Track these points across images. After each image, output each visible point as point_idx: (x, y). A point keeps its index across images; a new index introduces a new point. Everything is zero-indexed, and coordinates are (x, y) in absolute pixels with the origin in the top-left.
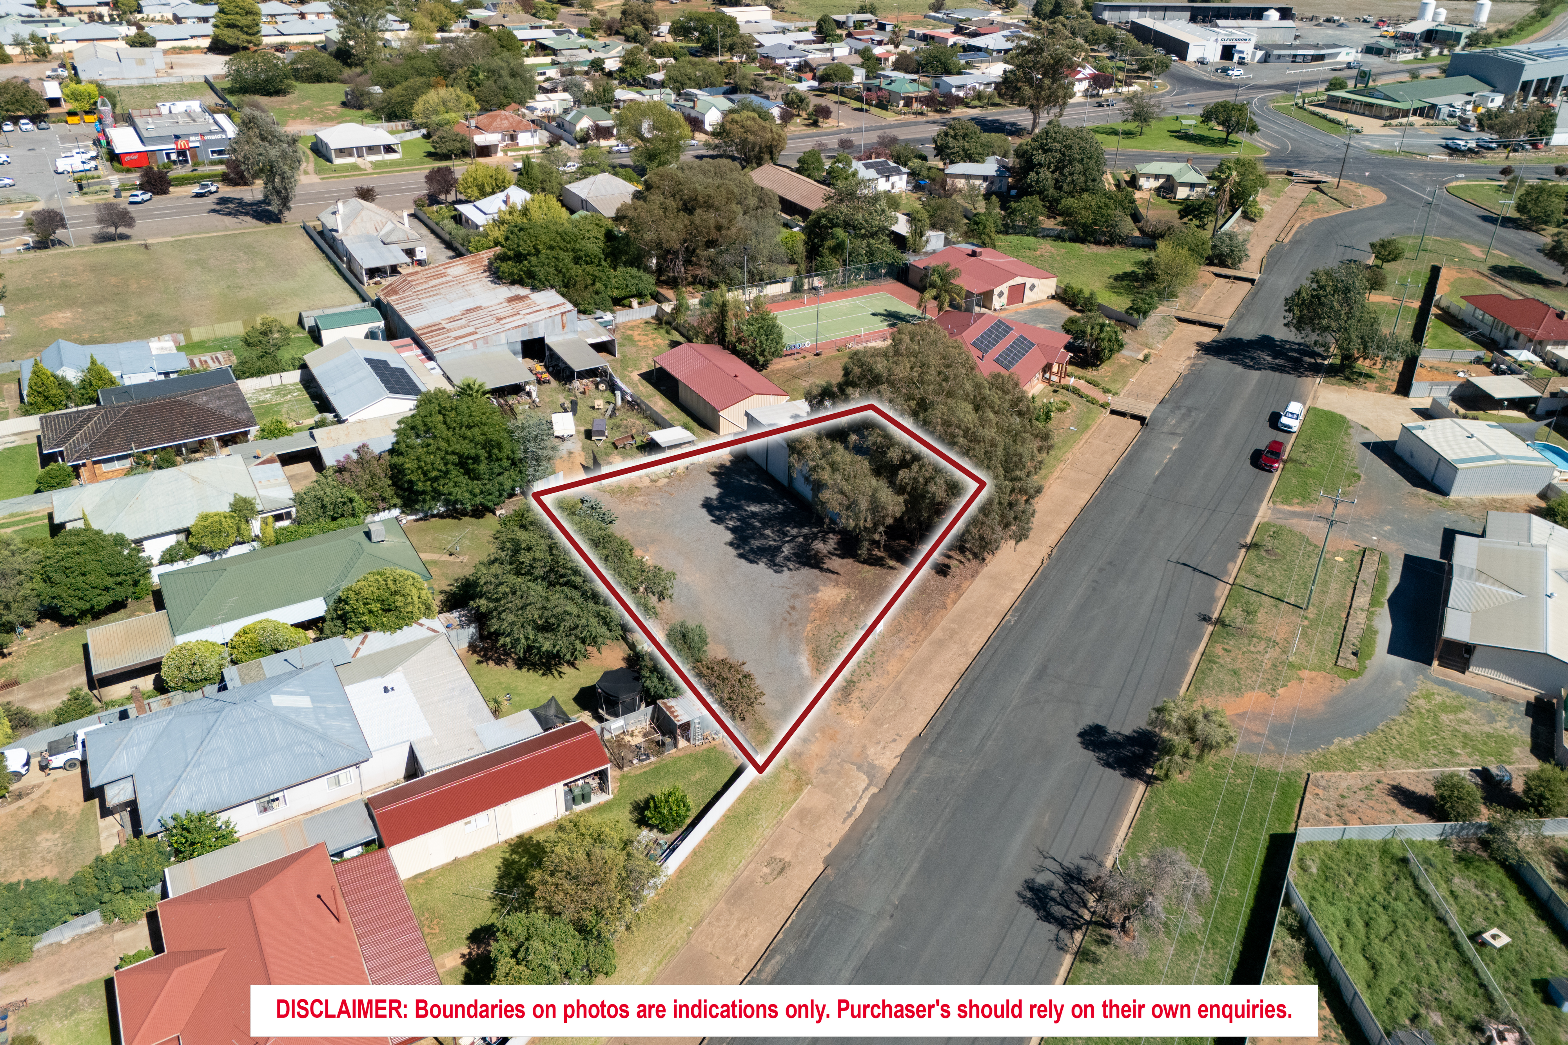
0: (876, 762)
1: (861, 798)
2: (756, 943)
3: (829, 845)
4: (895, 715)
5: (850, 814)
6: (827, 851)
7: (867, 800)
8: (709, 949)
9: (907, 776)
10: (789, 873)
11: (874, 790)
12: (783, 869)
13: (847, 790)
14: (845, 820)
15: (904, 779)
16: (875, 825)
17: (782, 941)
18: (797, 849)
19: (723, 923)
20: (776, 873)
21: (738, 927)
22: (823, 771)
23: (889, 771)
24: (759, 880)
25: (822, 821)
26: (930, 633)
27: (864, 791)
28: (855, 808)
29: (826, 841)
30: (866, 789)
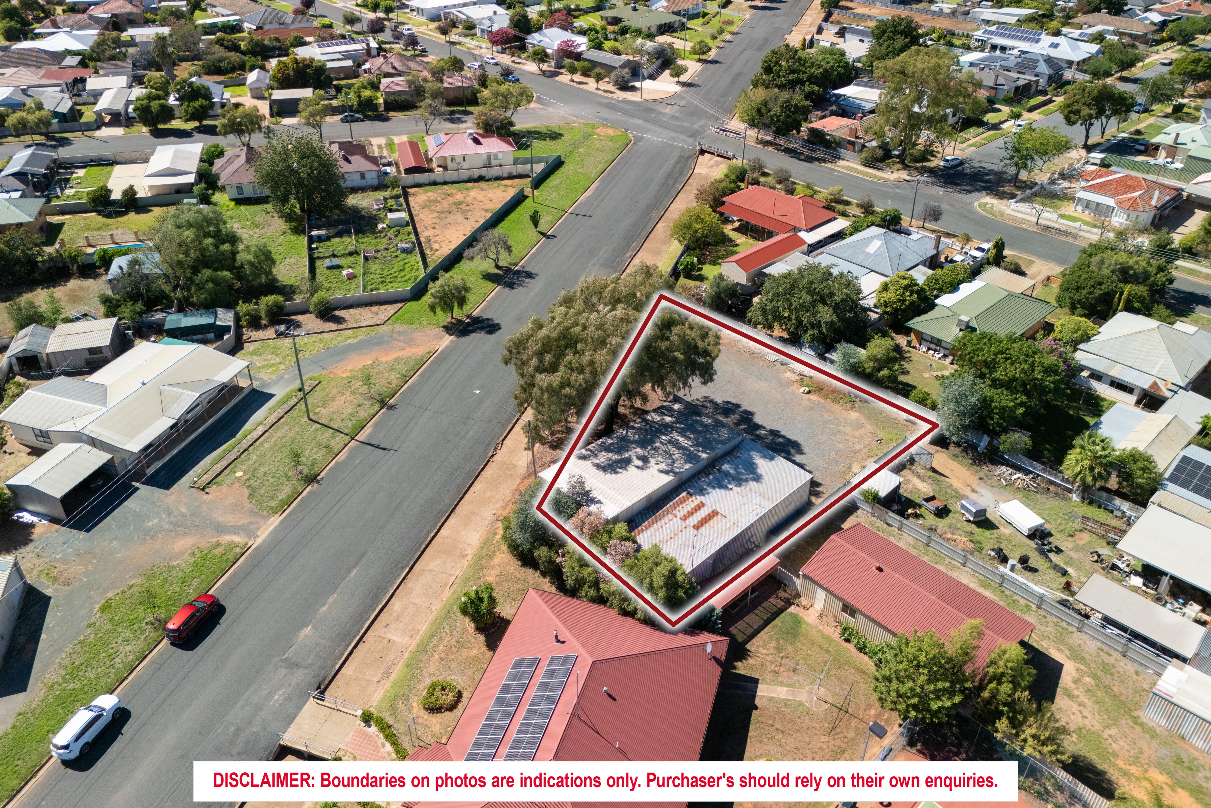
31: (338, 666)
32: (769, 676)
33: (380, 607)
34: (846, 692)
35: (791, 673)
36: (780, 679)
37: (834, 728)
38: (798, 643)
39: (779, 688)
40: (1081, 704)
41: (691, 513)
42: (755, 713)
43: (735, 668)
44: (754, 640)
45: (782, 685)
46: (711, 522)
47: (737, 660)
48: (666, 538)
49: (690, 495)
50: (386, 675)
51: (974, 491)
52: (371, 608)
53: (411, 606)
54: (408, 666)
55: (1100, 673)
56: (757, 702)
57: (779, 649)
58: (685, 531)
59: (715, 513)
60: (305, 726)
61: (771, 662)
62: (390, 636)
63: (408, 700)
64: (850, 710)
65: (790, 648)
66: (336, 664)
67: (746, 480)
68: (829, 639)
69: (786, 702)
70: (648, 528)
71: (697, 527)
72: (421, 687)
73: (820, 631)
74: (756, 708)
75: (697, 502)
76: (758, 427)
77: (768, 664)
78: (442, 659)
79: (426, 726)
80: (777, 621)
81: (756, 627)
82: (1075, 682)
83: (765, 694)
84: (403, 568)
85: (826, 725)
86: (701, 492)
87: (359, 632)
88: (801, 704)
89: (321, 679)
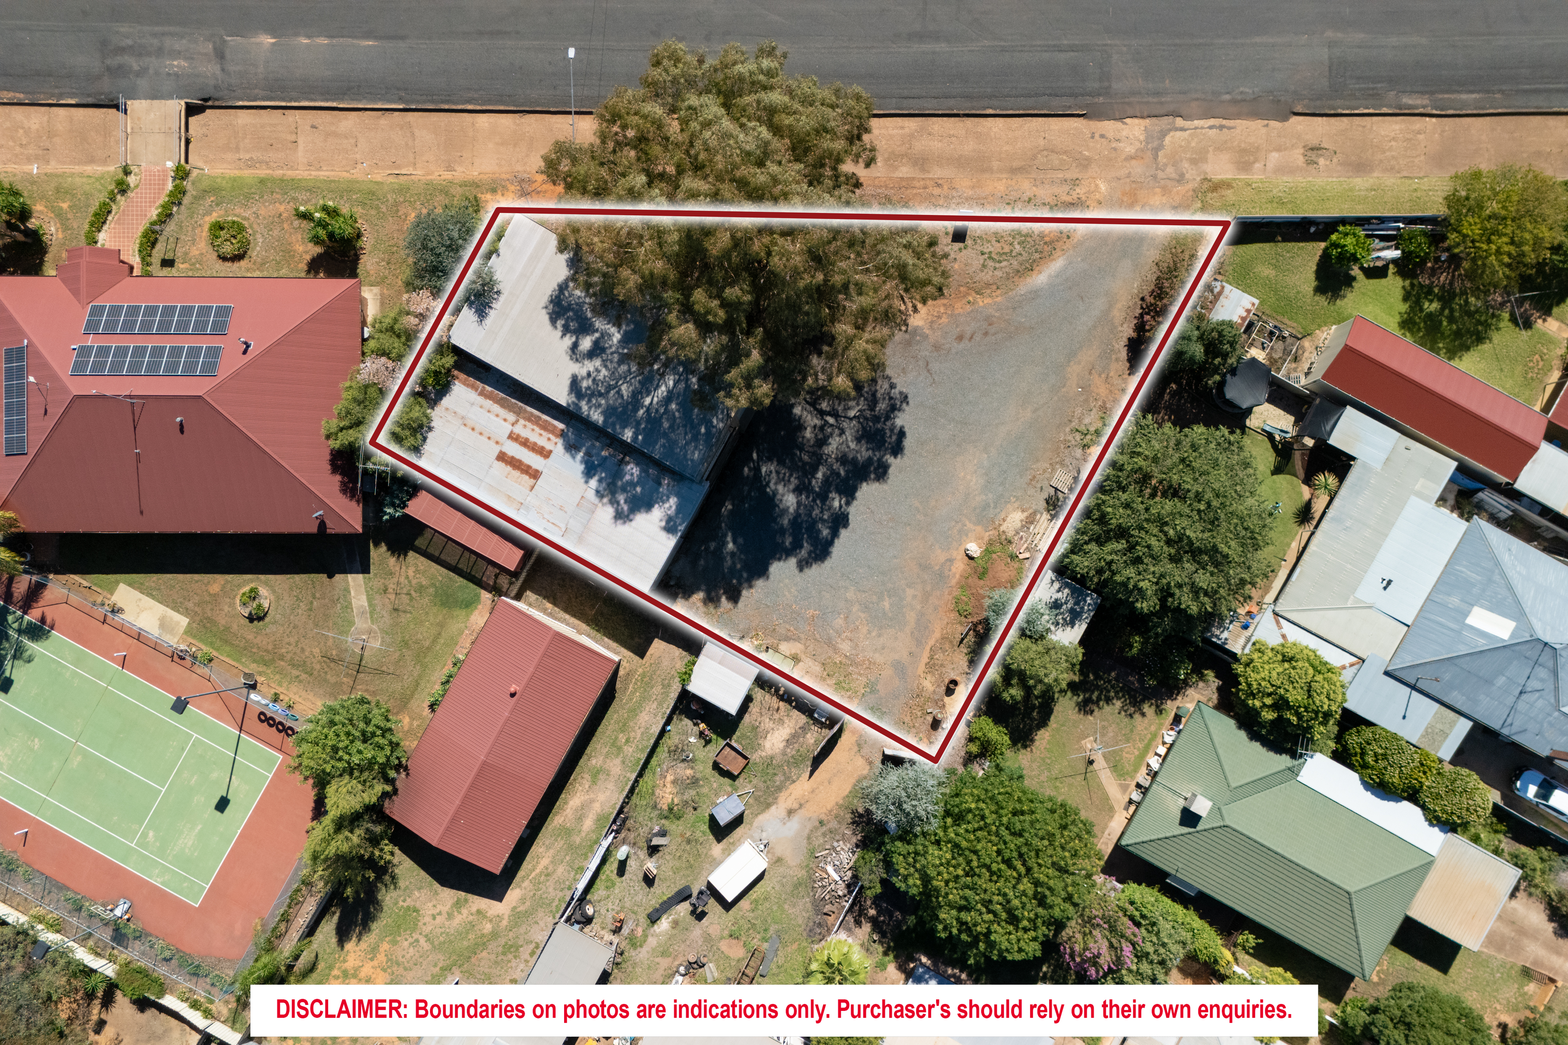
0: (1142, 138)
1: (1196, 128)
2: (1397, 127)
3: (1267, 125)
4: (1065, 152)
5: (1221, 127)
6: (1273, 124)
7: (1196, 122)
8: (1422, 158)
9: (1150, 99)
10: (1315, 142)
11: (1179, 122)
12: (1312, 149)
13: (1193, 144)
14: (1229, 128)
15: (1155, 100)
16: (1227, 97)
17: (1389, 106)
18: (1285, 149)
19: (1393, 162)
20: (1320, 152)
21: (1390, 149)
22: (1181, 179)
23: (1148, 121)
24: (1335, 160)
25: (1243, 145)
26: (914, 178)
27: (1186, 130)
28: (1211, 127)
29: (1264, 131)
30: (1183, 129)
31: (241, 103)
32: (377, 583)
33: (334, 104)
34: (384, 669)
35: (390, 607)
36: (377, 597)
37: (333, 660)
38: (435, 609)
39: (364, 598)
40: (450, 916)
41: (525, 443)
42: (323, 577)
43: (377, 545)
44: (422, 559)
45: (370, 600)
46: (516, 473)
47: (387, 545)
48: (470, 423)
49: (563, 434)
50: (251, 164)
51: (790, 812)
52: (326, 96)
53: (353, 141)
54: (262, 181)
55: (502, 941)
56: (338, 577)
57: (421, 589)
58: (492, 443)
59: (535, 475)
60: (152, 115)
61: (398, 583)
62: (301, 141)
63: (217, 205)
64: (361, 676)
65: (426, 601)
66: (242, 100)
67: (614, 502)
68: (453, 642)
69: (348, 606)
70: (482, 394)
71: (502, 457)
72: (238, 211)
73: (461, 633)
74: (331, 576)
75: (548, 446)
76: (849, 492)
77: (395, 580)
78: (280, 215)
79: (194, 240)
80: (460, 581)
81: (443, 557)
82: (479, 912)
83: (351, 583)
84: (401, 100)
85: (334, 653)
86: (571, 448)
87: (290, 101)
88: (351, 623)
89: (216, 95)
